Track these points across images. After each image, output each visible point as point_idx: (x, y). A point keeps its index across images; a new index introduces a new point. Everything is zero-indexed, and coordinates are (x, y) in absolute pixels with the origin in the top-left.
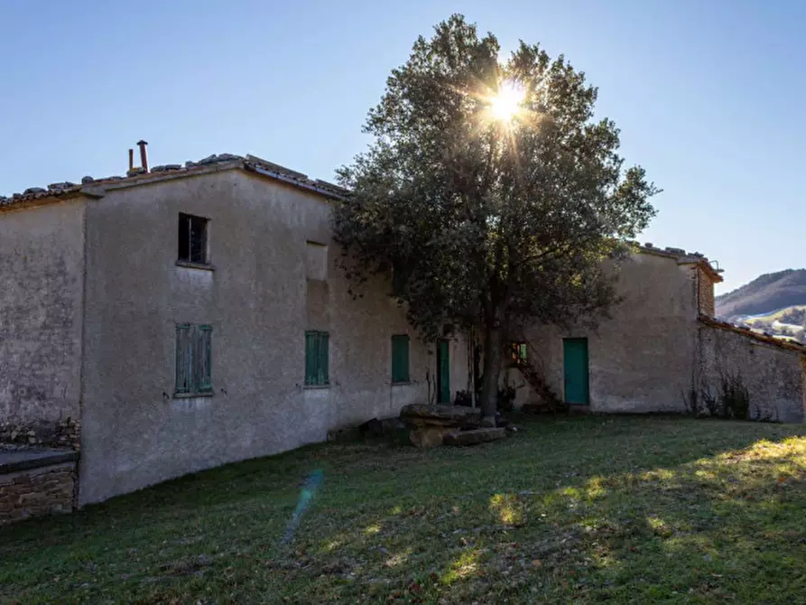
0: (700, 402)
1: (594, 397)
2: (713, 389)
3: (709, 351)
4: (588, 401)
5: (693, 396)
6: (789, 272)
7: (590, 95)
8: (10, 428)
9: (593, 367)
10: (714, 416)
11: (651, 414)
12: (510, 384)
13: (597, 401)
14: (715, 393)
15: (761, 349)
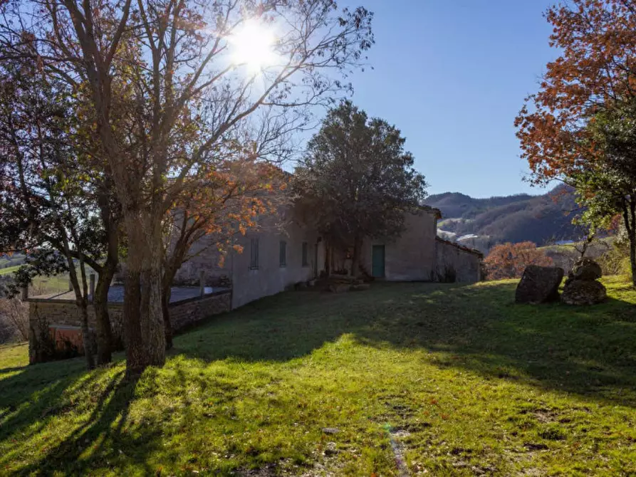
0: (435, 276)
1: (387, 274)
2: (441, 270)
3: (440, 254)
4: (383, 275)
5: (432, 273)
6: (448, 194)
7: (403, 140)
8: (191, 280)
9: (387, 259)
10: (441, 281)
11: (413, 282)
12: (345, 267)
13: (388, 275)
14: (441, 272)
15: (461, 253)
